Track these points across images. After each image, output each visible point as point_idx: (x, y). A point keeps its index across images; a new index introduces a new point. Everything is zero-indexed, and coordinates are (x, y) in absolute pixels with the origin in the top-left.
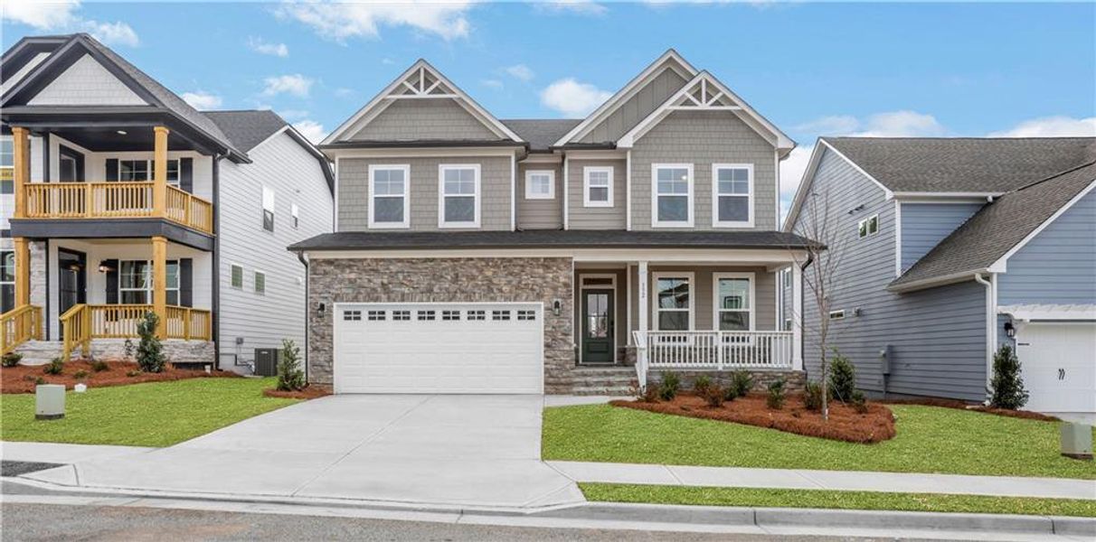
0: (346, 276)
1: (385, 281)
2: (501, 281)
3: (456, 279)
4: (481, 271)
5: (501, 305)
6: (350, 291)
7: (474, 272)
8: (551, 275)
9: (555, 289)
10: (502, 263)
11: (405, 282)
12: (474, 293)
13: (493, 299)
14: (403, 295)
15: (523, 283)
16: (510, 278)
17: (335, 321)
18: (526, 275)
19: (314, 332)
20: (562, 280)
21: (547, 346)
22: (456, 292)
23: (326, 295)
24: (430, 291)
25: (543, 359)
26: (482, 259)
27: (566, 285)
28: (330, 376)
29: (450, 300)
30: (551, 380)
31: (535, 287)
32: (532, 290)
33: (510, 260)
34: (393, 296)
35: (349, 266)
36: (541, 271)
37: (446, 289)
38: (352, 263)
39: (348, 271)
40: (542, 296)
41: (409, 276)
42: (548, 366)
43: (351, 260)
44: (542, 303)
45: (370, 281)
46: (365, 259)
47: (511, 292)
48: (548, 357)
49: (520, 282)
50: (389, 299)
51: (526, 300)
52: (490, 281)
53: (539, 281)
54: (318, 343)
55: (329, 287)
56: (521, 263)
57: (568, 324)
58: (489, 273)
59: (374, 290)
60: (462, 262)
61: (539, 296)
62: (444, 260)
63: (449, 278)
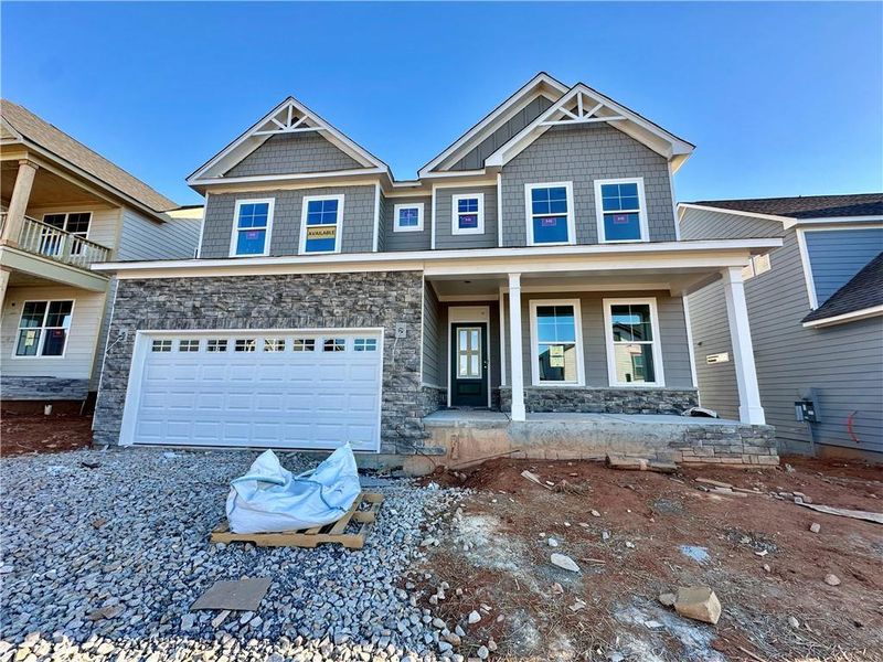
0: (155, 298)
1: (198, 304)
2: (333, 302)
3: (279, 300)
4: (309, 290)
5: (332, 332)
6: (157, 316)
7: (302, 291)
8: (395, 293)
9: (399, 310)
10: (335, 279)
11: (219, 305)
12: (300, 317)
13: (322, 325)
14: (215, 320)
15: (360, 303)
16: (344, 297)
17: (134, 353)
18: (364, 293)
19: (109, 365)
20: (408, 299)
21: (386, 385)
22: (277, 316)
23: (129, 321)
24: (248, 315)
25: (380, 403)
26: (311, 275)
27: (414, 306)
28: (117, 422)
29: (271, 326)
30: (390, 432)
31: (374, 308)
32: (371, 312)
33: (345, 276)
34: (204, 321)
35: (160, 287)
36: (382, 288)
37: (267, 312)
38: (163, 284)
39: (158, 293)
40: (383, 320)
41: (225, 297)
42: (386, 413)
43: (162, 280)
44: (382, 329)
45: (180, 304)
46: (179, 279)
47: (344, 314)
48: (386, 400)
49: (356, 303)
50: (199, 326)
51: (362, 325)
52: (320, 302)
53: (380, 301)
54: (112, 380)
55: (133, 312)
56: (359, 279)
57: (415, 356)
58: (318, 293)
59: (184, 314)
60: (288, 280)
61: (379, 321)
62: (266, 278)
63: (271, 299)
